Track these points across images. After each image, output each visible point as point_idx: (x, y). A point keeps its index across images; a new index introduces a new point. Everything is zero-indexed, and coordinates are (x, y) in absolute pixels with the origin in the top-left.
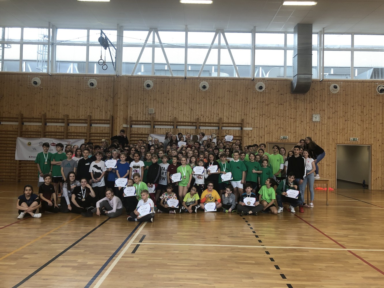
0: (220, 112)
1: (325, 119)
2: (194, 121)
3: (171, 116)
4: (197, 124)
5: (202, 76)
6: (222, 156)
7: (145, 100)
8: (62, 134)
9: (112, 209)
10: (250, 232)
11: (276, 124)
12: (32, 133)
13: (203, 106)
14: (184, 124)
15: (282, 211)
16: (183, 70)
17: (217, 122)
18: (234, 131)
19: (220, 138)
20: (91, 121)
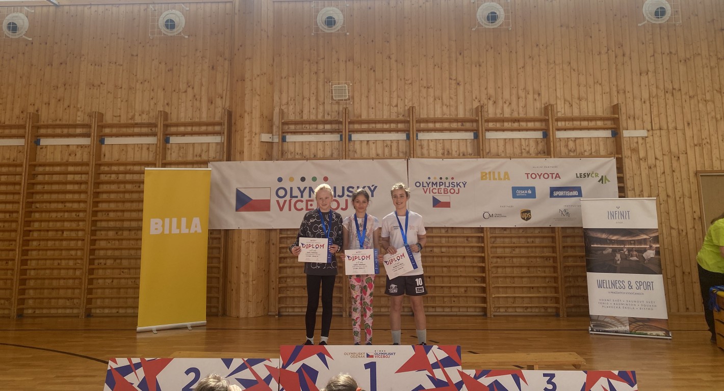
0: (543, 87)
2: (468, 116)
3: (397, 106)
7: (321, 62)
8: (84, 169)
13: (490, 71)
17: (538, 115)
20: (169, 128)
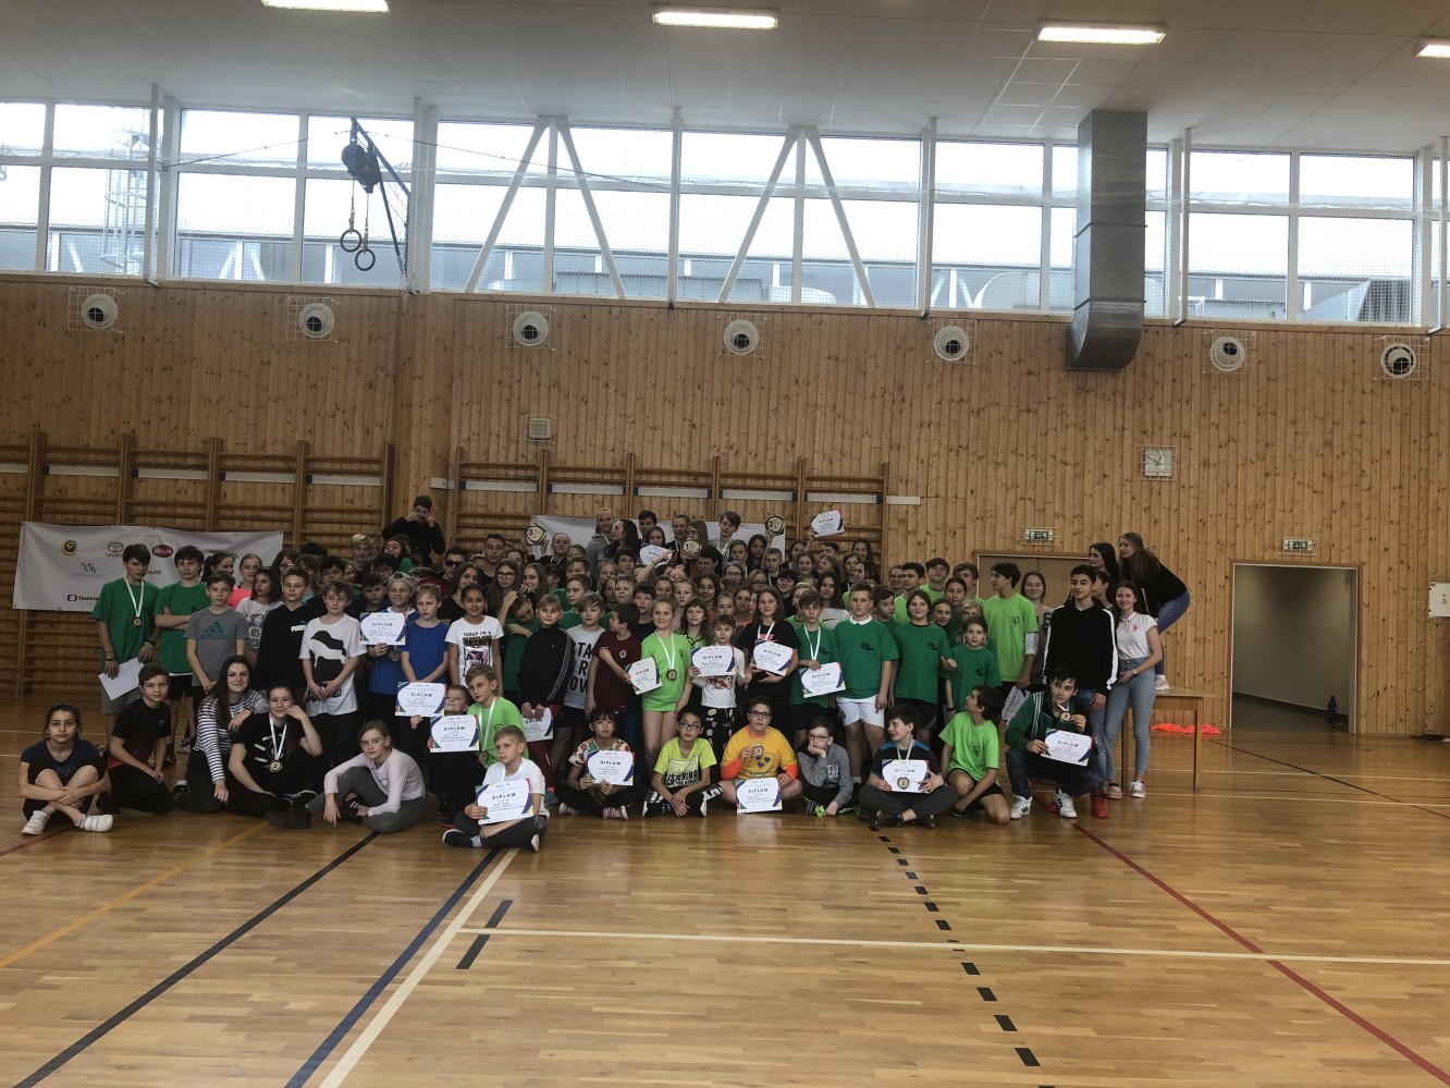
0: (798, 437)
1: (1192, 468)
2: (703, 469)
3: (613, 450)
4: (712, 480)
5: (735, 298)
6: (805, 601)
7: (516, 386)
8: (199, 511)
9: (384, 798)
10: (905, 890)
11: (1009, 484)
12: (80, 507)
13: (735, 412)
14: (664, 479)
15: (1027, 813)
16: (663, 277)
17: (788, 472)
18: (853, 506)
19: (799, 534)
20: (311, 464)
